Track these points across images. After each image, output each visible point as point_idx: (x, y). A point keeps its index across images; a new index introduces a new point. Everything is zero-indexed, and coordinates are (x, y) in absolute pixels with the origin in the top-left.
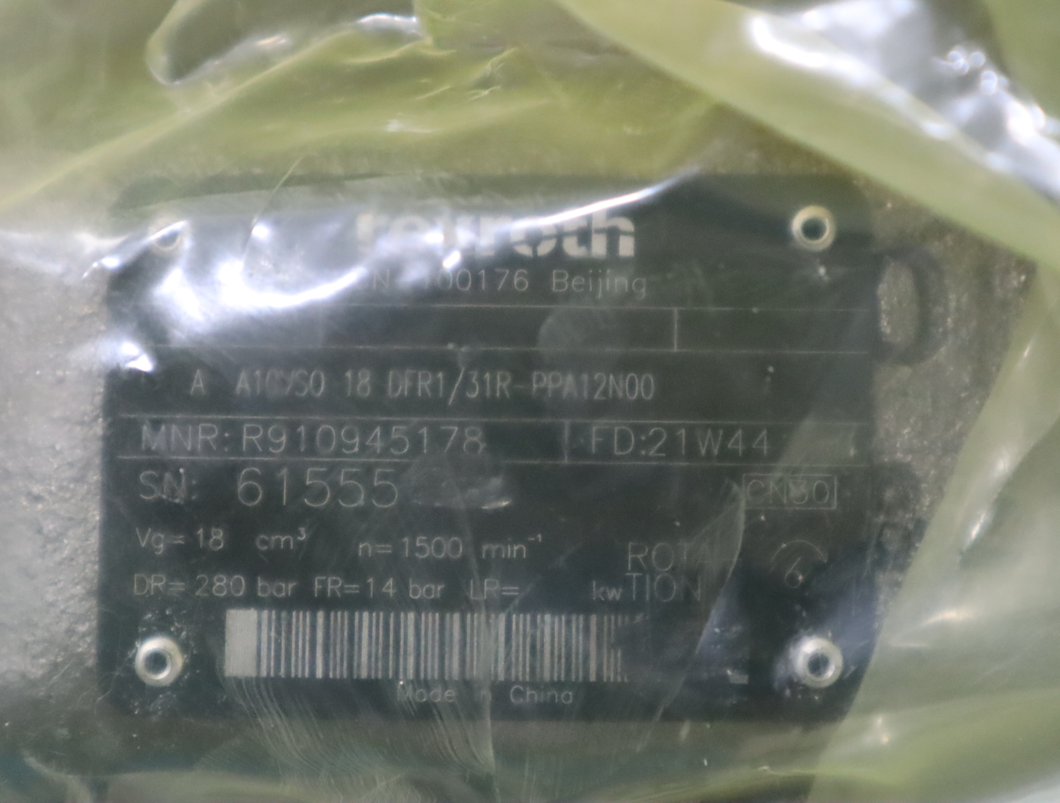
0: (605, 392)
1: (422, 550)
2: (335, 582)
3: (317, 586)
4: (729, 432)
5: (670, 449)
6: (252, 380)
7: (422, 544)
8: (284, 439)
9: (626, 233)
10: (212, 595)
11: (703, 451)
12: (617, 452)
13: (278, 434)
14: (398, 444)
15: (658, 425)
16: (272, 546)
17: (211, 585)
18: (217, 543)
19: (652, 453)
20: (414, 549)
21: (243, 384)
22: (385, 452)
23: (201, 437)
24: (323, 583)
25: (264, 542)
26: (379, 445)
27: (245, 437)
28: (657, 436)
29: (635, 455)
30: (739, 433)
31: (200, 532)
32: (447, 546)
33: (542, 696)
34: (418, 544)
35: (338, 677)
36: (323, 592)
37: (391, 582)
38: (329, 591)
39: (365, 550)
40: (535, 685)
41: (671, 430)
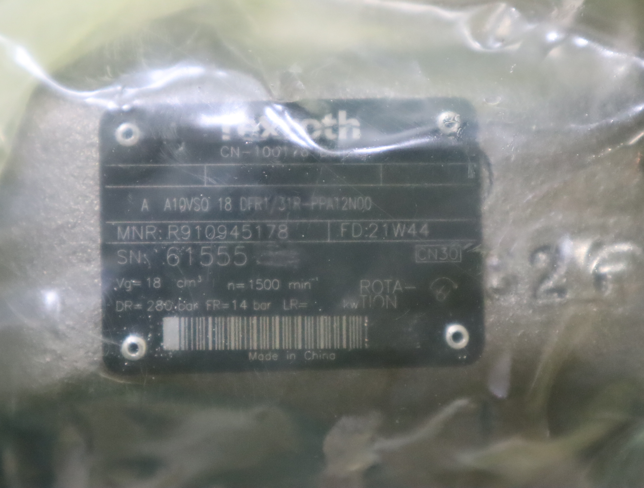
0: (347, 206)
1: (259, 286)
2: (216, 303)
3: (208, 305)
4: (408, 225)
5: (380, 233)
6: (172, 203)
7: (259, 283)
8: (189, 232)
9: (356, 127)
10: (155, 310)
11: (396, 235)
12: (353, 235)
13: (186, 230)
14: (247, 234)
15: (374, 222)
16: (185, 286)
17: (155, 305)
18: (157, 285)
19: (371, 236)
20: (255, 286)
21: (168, 205)
22: (240, 238)
23: (147, 232)
24: (211, 303)
25: (181, 284)
26: (236, 234)
27: (170, 232)
28: (373, 228)
29: (363, 238)
30: (414, 225)
31: (149, 279)
32: (271, 284)
33: (320, 356)
34: (257, 283)
35: (220, 349)
36: (211, 307)
37: (244, 302)
38: (214, 307)
39: (231, 287)
40: (316, 350)
41: (380, 225)
